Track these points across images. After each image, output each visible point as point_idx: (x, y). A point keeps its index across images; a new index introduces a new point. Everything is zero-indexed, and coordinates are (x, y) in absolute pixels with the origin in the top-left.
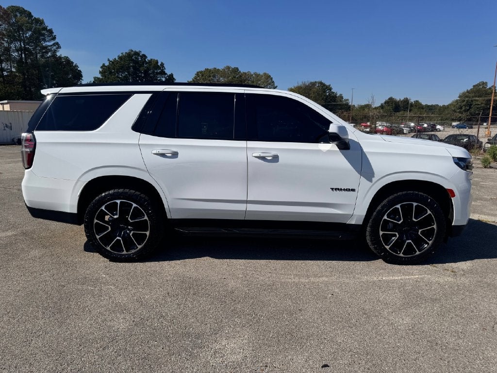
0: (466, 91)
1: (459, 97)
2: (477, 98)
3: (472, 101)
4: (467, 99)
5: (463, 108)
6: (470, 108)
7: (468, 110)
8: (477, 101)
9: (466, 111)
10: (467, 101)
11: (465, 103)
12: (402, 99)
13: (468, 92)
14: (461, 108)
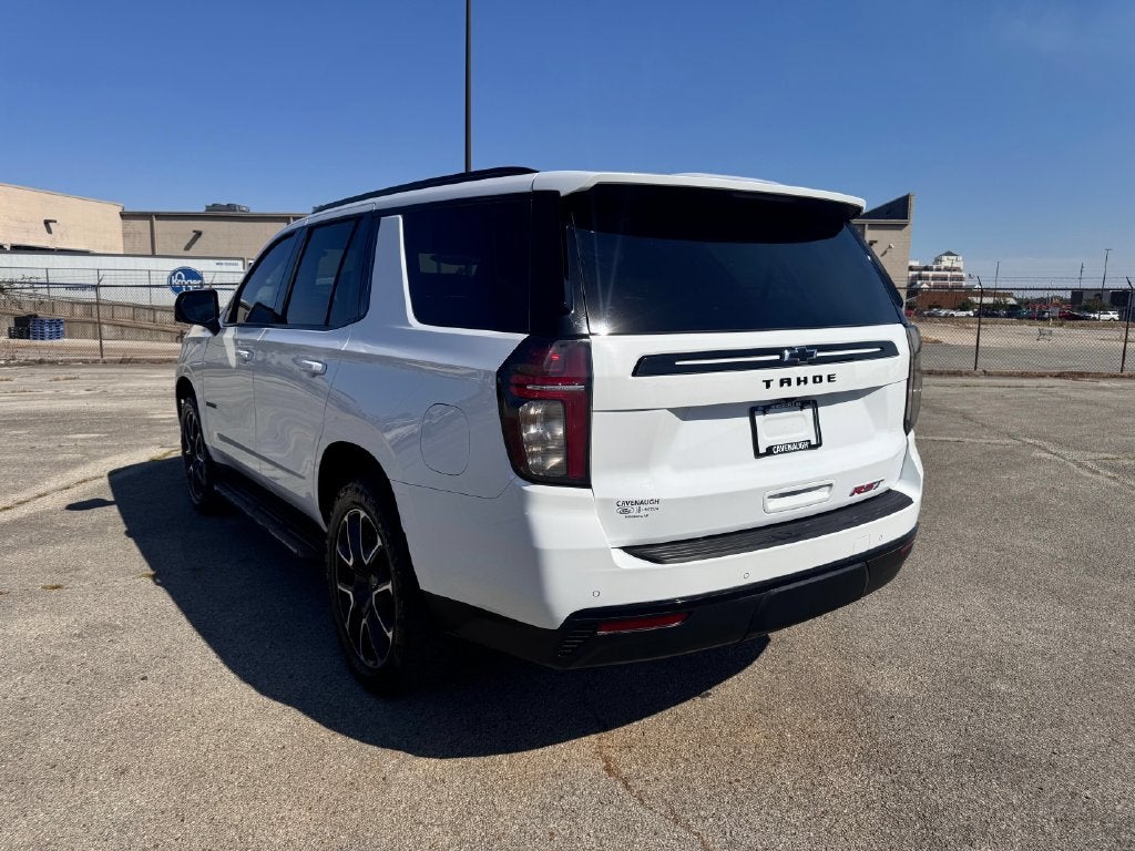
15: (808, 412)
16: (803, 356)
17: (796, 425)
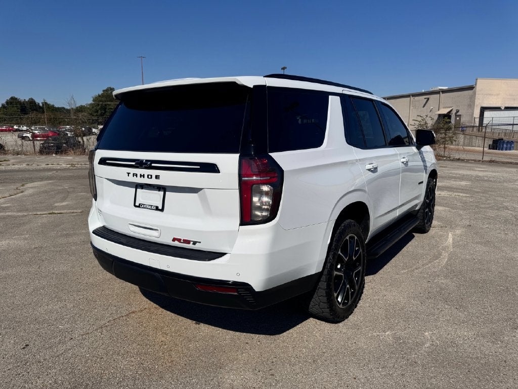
0: (97, 95)
1: (93, 101)
2: (109, 103)
3: (106, 105)
4: (101, 103)
5: (100, 112)
6: (105, 112)
7: (104, 114)
8: (109, 105)
9: (102, 115)
10: (102, 104)
11: (100, 107)
12: (27, 100)
13: (99, 96)
14: (97, 112)
15: (162, 193)
16: (140, 164)
17: (155, 198)
